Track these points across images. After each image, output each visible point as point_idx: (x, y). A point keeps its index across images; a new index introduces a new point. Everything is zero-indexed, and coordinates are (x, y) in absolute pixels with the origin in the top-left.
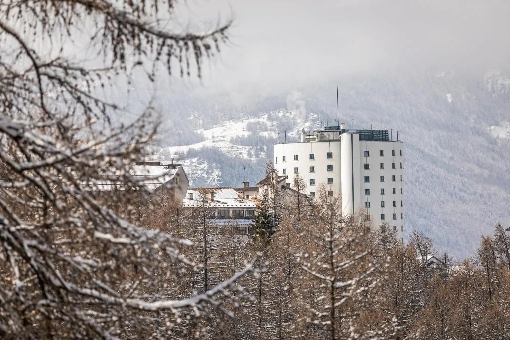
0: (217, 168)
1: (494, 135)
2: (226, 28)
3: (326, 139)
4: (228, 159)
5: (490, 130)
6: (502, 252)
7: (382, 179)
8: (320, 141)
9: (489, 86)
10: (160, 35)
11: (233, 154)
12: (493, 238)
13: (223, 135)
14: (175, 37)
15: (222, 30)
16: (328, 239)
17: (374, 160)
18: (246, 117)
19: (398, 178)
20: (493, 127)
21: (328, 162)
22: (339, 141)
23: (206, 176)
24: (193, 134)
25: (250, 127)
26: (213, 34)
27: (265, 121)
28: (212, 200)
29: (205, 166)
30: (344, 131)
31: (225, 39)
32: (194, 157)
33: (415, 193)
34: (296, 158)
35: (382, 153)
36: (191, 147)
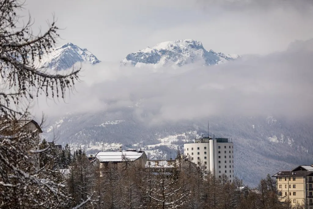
0: (166, 153)
1: (271, 141)
2: (78, 71)
3: (204, 142)
4: (170, 150)
5: (269, 139)
6: (269, 185)
7: (225, 157)
8: (202, 142)
9: (269, 122)
10: (42, 75)
11: (172, 148)
12: (266, 180)
13: (168, 140)
14: (50, 76)
15: (75, 73)
16: (161, 182)
17: (222, 150)
18: (177, 134)
19: (231, 157)
20: (270, 138)
21: (205, 151)
22: (209, 142)
23: (161, 156)
24: (157, 140)
25: (178, 138)
26: (71, 75)
27: (184, 135)
28: (158, 165)
29: (161, 152)
30: (211, 139)
31: (77, 78)
32: (157, 149)
33: (241, 162)
34: (192, 149)
35: (225, 147)
36: (156, 145)
